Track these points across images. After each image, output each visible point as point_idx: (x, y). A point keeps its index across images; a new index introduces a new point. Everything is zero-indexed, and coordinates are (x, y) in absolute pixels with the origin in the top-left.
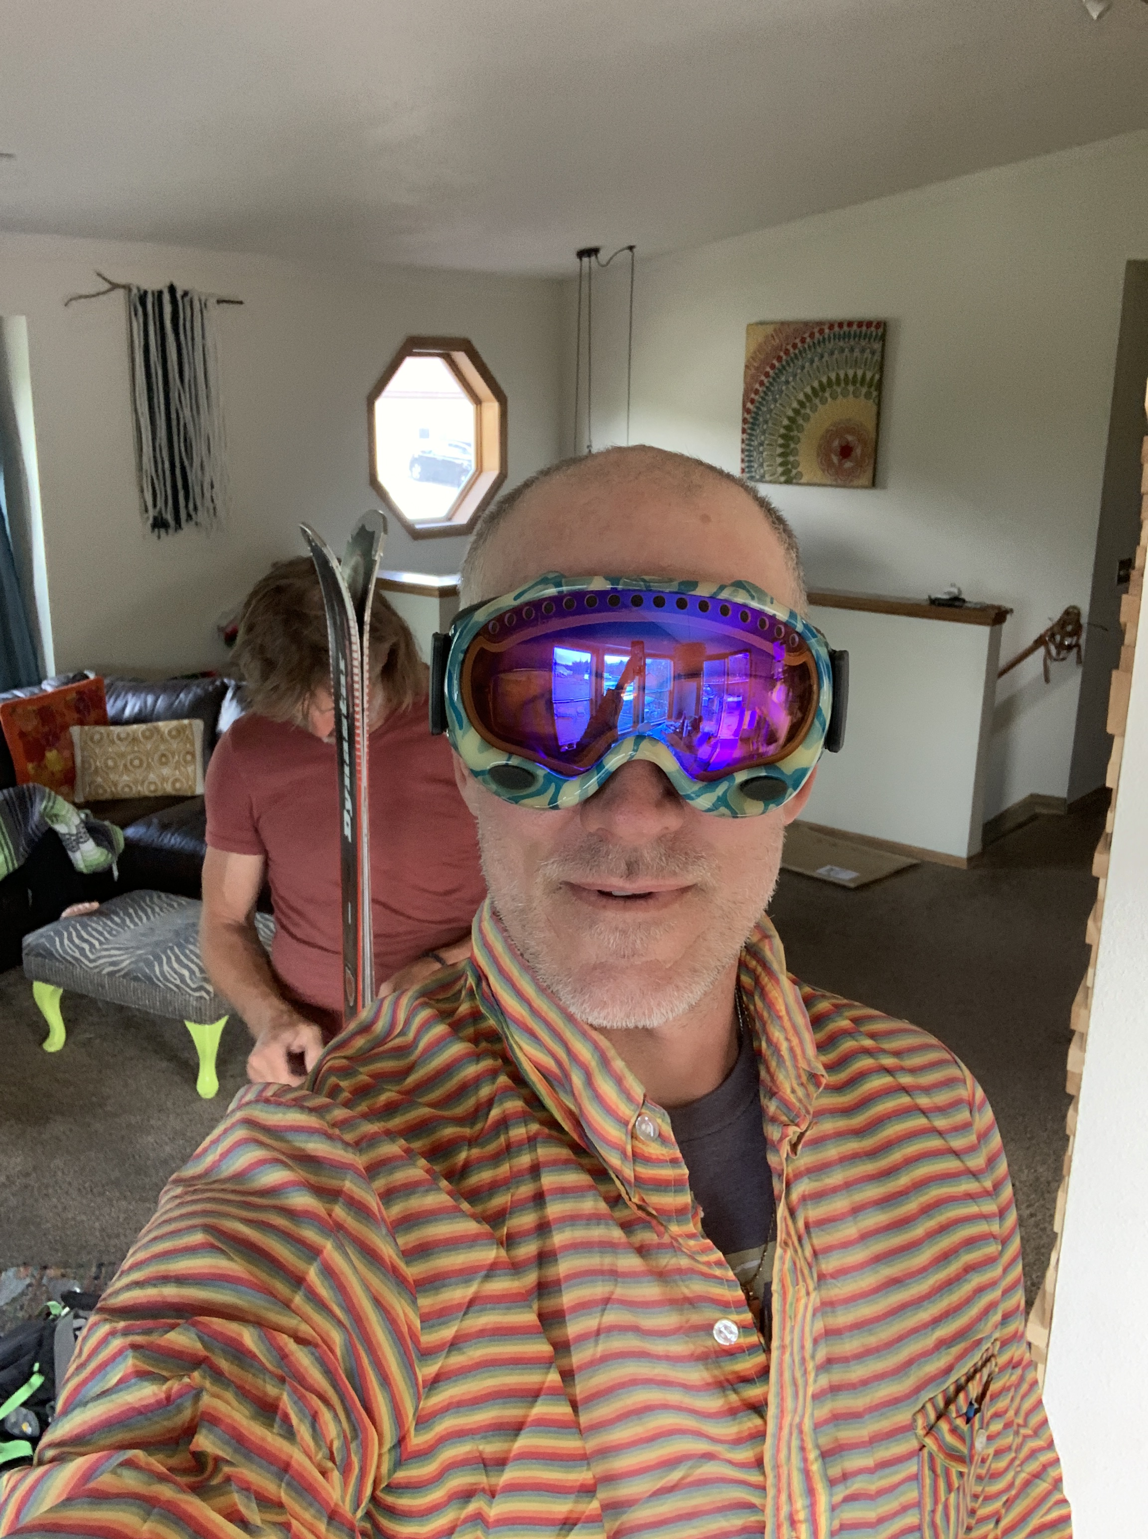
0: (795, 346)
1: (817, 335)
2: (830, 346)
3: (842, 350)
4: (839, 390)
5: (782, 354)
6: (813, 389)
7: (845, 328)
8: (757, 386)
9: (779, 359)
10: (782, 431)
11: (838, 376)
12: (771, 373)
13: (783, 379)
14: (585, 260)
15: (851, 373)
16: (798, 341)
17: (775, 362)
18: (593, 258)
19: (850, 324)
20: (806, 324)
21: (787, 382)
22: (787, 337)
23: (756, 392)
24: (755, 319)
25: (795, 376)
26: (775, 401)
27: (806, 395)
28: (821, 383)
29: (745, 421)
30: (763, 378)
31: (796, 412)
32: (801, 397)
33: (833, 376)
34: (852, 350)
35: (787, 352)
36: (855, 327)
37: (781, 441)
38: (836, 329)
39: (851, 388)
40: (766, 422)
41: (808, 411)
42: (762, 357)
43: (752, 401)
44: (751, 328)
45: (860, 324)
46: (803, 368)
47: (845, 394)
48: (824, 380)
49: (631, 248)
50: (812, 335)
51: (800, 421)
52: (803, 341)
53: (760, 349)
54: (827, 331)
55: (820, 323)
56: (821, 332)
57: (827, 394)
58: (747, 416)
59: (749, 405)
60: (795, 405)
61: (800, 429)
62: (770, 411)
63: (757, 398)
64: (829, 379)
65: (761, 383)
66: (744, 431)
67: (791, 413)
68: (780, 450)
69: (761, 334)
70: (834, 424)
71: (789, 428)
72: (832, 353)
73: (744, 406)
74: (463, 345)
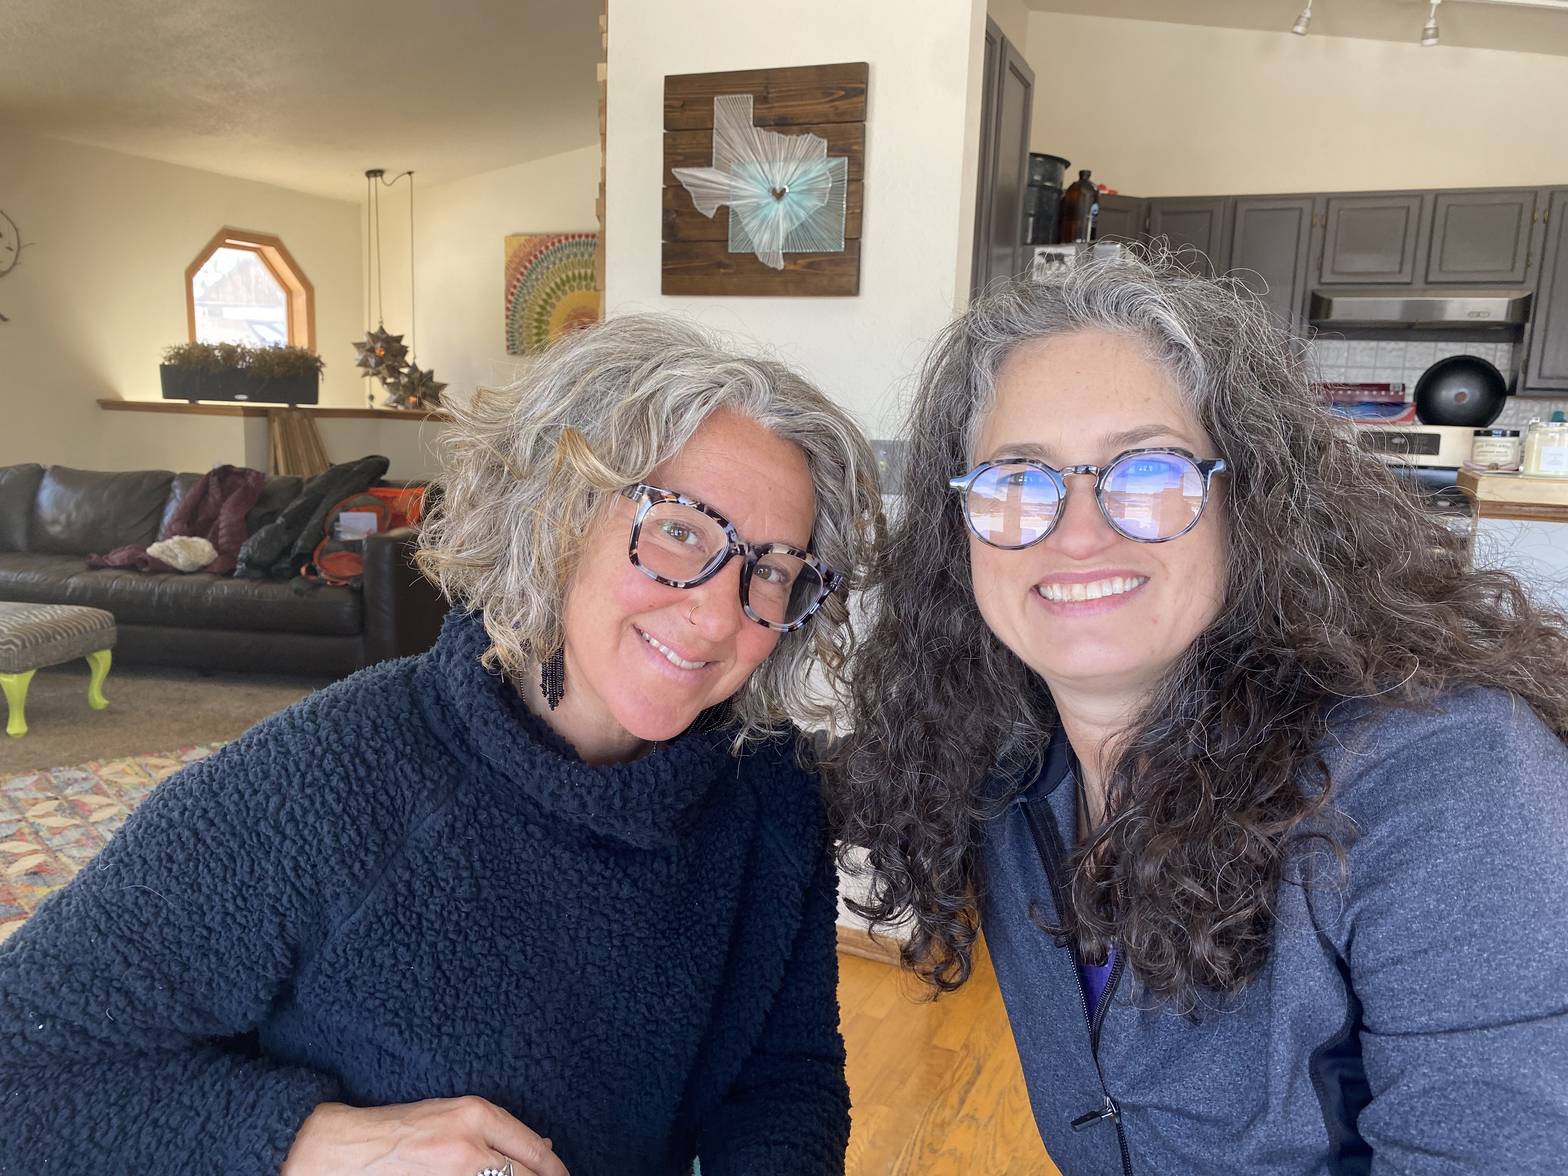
0: (541, 252)
1: (557, 244)
2: (566, 252)
3: (575, 255)
4: (575, 284)
5: (532, 258)
6: (556, 284)
7: (577, 239)
8: (515, 283)
9: (530, 262)
10: (536, 316)
11: (574, 274)
12: (525, 272)
13: (534, 277)
14: (373, 179)
15: (583, 271)
16: (543, 248)
17: (527, 264)
18: (379, 179)
19: (580, 236)
20: (548, 236)
21: (537, 279)
22: (535, 246)
23: (515, 287)
24: (509, 232)
25: (542, 274)
26: (529, 293)
27: (552, 289)
28: (562, 279)
29: (508, 309)
30: (519, 276)
31: (545, 301)
32: (548, 290)
33: (570, 274)
34: (583, 255)
35: (536, 257)
36: (583, 238)
37: (535, 324)
38: (570, 240)
39: (584, 283)
40: (523, 310)
41: (553, 300)
42: (517, 260)
43: (512, 294)
44: (509, 239)
45: (587, 236)
46: (548, 268)
47: (580, 287)
48: (564, 277)
49: (410, 173)
50: (553, 244)
51: (548, 308)
52: (547, 248)
53: (515, 255)
54: (563, 241)
55: (559, 236)
56: (560, 241)
57: (567, 288)
58: (509, 306)
59: (510, 297)
60: (544, 296)
61: (549, 314)
62: (526, 301)
63: (515, 291)
64: (567, 276)
65: (518, 280)
66: (507, 317)
67: (541, 303)
68: (535, 331)
69: (516, 243)
70: (574, 310)
71: (540, 314)
72: (568, 257)
73: (506, 298)
74: (274, 241)
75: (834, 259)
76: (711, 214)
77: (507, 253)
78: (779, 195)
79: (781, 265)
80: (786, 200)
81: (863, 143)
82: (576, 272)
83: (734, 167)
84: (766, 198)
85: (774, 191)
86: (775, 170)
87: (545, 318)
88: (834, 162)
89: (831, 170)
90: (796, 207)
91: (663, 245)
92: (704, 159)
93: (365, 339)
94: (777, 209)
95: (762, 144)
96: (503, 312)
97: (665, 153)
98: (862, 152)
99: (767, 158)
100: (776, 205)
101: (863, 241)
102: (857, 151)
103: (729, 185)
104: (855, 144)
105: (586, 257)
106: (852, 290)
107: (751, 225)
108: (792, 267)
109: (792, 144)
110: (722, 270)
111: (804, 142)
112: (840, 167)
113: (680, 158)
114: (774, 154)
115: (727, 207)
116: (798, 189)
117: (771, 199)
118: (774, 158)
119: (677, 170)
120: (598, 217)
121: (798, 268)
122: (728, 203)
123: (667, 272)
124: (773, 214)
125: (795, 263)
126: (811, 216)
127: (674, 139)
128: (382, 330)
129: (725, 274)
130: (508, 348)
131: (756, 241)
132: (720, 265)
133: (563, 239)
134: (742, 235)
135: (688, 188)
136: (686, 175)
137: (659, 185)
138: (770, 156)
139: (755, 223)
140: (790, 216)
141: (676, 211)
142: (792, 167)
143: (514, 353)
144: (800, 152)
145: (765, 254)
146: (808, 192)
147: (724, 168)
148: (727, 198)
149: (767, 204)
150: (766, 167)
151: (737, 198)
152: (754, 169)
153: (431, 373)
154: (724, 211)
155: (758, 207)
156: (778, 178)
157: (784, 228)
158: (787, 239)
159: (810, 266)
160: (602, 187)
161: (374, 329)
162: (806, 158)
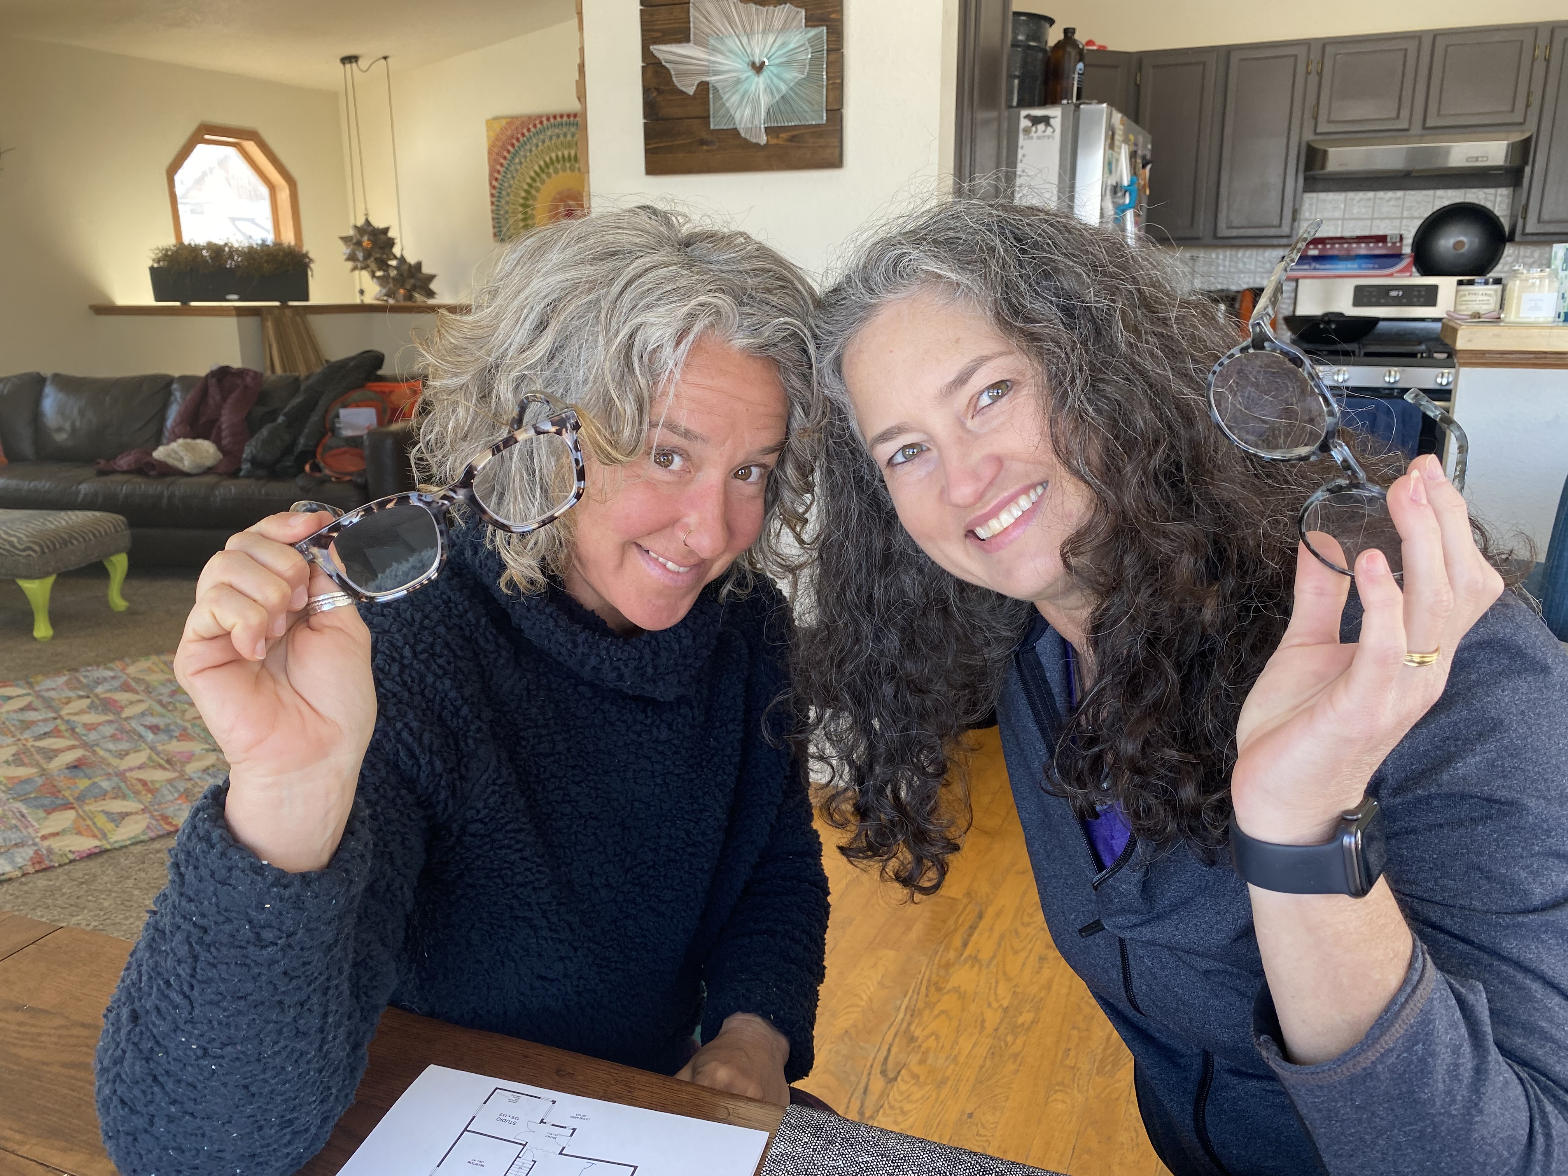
0: (523, 135)
1: (539, 126)
2: (549, 133)
3: (558, 136)
4: (559, 166)
5: (514, 141)
6: (540, 167)
7: (559, 119)
8: (499, 167)
9: (513, 145)
10: (521, 201)
11: (557, 156)
12: (508, 156)
13: (517, 160)
14: (348, 66)
15: (566, 153)
16: (525, 131)
17: (510, 148)
18: (354, 65)
19: (562, 116)
20: (529, 117)
21: (521, 163)
22: (517, 128)
23: (499, 172)
24: (490, 117)
25: (526, 157)
26: (513, 178)
27: (535, 172)
28: (545, 162)
29: (492, 195)
30: (502, 161)
31: (530, 185)
32: (532, 174)
33: (553, 156)
34: (565, 135)
35: (518, 140)
36: (565, 118)
37: (521, 209)
38: (552, 120)
39: (568, 165)
40: (508, 195)
41: (538, 184)
42: (499, 144)
43: (496, 179)
44: (489, 123)
45: (569, 116)
46: (531, 151)
47: (564, 169)
48: (548, 160)
49: (385, 58)
50: (535, 126)
51: (533, 192)
52: (529, 130)
53: (497, 139)
54: (545, 122)
55: (540, 117)
56: (541, 123)
57: (551, 171)
58: (494, 192)
59: (494, 183)
60: (528, 180)
61: (534, 198)
62: (510, 186)
63: (499, 177)
64: (551, 159)
65: (502, 165)
66: (492, 203)
67: (526, 187)
68: (520, 216)
69: (497, 127)
70: (559, 193)
71: (525, 199)
72: (551, 138)
73: (491, 184)
74: (252, 135)
75: (816, 131)
76: (691, 91)
77: (488, 137)
78: (759, 68)
79: (763, 140)
80: (766, 73)
81: (841, 12)
82: (560, 154)
83: (712, 41)
84: (745, 72)
85: (753, 65)
86: (754, 43)
87: (531, 202)
88: (813, 32)
89: (810, 41)
90: (775, 80)
91: (645, 124)
92: (682, 35)
93: (351, 232)
94: (758, 83)
95: (740, 17)
96: (488, 199)
97: (643, 30)
98: (840, 21)
99: (745, 31)
100: (756, 79)
101: (844, 111)
102: (836, 20)
103: (708, 61)
104: (834, 12)
105: (569, 137)
106: (836, 162)
107: (732, 100)
108: (774, 141)
109: (770, 16)
110: (705, 147)
111: (781, 13)
112: (817, 37)
113: (659, 34)
114: (751, 24)
115: (707, 83)
116: (777, 61)
117: (751, 73)
118: (752, 31)
119: (656, 47)
120: (579, 99)
121: (781, 142)
122: (708, 79)
123: (649, 152)
124: (753, 87)
125: (778, 137)
126: (791, 89)
127: (651, 15)
128: (368, 222)
129: (707, 151)
130: (495, 235)
131: (737, 116)
132: (703, 142)
133: (544, 119)
134: (722, 112)
135: (667, 65)
136: (665, 51)
137: (637, 63)
138: (748, 28)
139: (735, 98)
140: (770, 90)
141: (657, 90)
142: (771, 39)
143: (502, 240)
144: (777, 24)
145: (747, 129)
146: (788, 63)
147: (702, 43)
148: (707, 73)
149: (747, 78)
150: (745, 40)
151: (716, 73)
152: (732, 43)
153: (419, 265)
154: (704, 87)
155: (738, 81)
156: (757, 51)
157: (765, 102)
158: (768, 113)
159: (792, 139)
160: (582, 67)
161: (360, 222)
162: (784, 29)
